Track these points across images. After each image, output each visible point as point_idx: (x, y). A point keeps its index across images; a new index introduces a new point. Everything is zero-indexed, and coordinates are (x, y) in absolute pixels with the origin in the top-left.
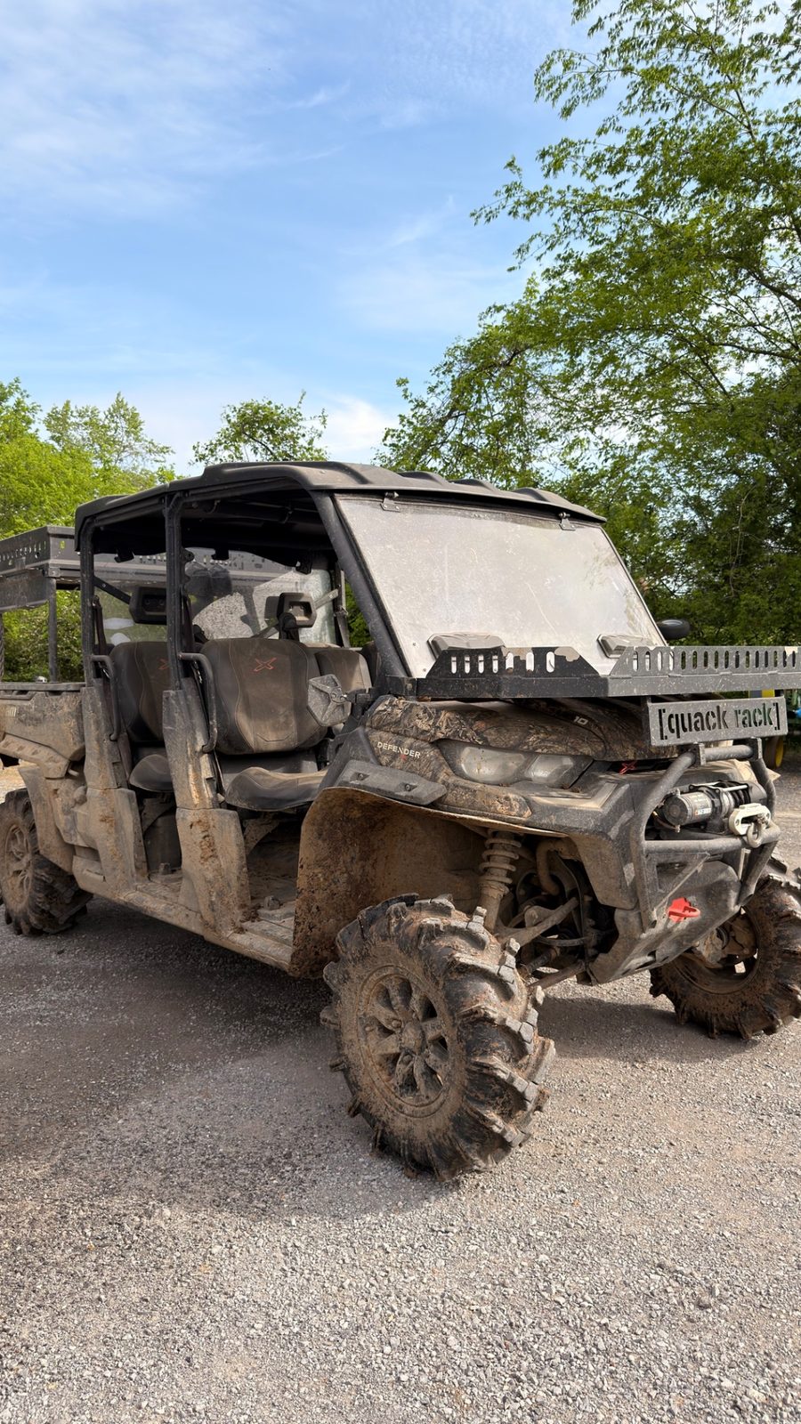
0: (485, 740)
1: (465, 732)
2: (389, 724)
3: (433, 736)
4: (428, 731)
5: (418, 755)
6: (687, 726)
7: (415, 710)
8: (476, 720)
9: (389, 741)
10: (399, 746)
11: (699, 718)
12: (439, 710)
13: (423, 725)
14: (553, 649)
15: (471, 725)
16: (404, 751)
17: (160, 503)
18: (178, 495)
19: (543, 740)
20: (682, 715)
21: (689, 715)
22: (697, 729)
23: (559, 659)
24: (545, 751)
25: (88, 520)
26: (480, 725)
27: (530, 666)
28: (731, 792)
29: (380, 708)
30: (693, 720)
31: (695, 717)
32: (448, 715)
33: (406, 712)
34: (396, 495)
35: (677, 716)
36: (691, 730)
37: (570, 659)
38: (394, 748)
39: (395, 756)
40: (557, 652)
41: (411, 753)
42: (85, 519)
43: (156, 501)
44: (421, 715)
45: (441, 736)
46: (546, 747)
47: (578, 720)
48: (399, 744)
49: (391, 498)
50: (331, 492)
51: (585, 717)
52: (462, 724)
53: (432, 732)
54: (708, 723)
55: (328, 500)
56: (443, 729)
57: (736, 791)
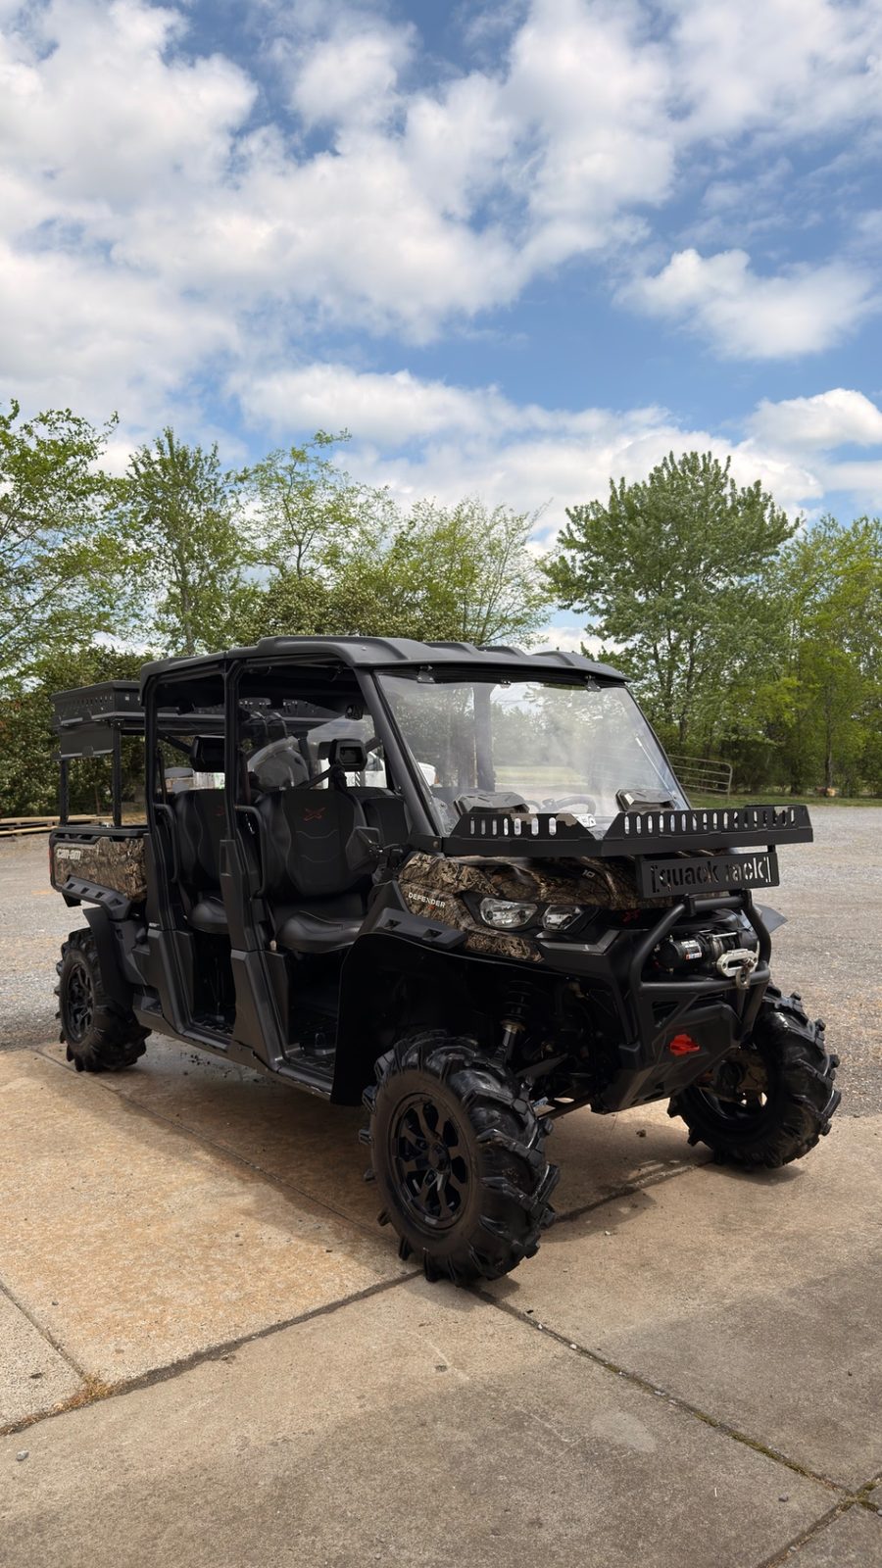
0: (501, 892)
1: (484, 885)
2: (418, 877)
3: (456, 888)
4: (452, 884)
5: (443, 904)
6: (678, 879)
7: (440, 865)
8: (493, 874)
9: (419, 893)
10: (427, 896)
11: (690, 873)
12: (461, 865)
13: (447, 878)
14: (554, 816)
15: (489, 879)
16: (431, 901)
17: (220, 667)
18: (236, 662)
19: (553, 892)
20: (674, 871)
21: (681, 870)
22: (688, 882)
23: (560, 824)
24: (555, 901)
25: (153, 678)
26: (497, 879)
27: (535, 831)
28: (722, 938)
29: (411, 862)
30: (685, 875)
31: (687, 871)
32: (469, 869)
33: (433, 866)
34: (430, 668)
35: (668, 871)
36: (682, 883)
37: (569, 824)
38: (423, 899)
39: (423, 905)
40: (559, 818)
41: (437, 903)
42: (150, 677)
43: (216, 666)
44: (446, 869)
45: (463, 888)
46: (556, 898)
47: (586, 873)
48: (427, 895)
49: (425, 670)
50: (371, 669)
51: (592, 870)
52: (480, 877)
53: (456, 884)
54: (699, 878)
55: (369, 678)
56: (465, 882)
57: (727, 937)
